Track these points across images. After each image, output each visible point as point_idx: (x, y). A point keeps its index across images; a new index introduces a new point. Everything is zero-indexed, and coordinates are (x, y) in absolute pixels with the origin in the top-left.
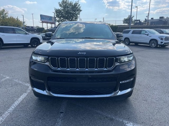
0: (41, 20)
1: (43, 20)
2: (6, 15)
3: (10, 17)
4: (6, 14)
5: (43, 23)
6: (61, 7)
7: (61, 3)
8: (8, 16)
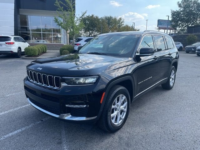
0: (158, 26)
1: (160, 26)
2: (122, 24)
3: (126, 26)
4: (122, 22)
5: (159, 29)
6: (180, 8)
7: (180, 3)
8: (123, 25)
